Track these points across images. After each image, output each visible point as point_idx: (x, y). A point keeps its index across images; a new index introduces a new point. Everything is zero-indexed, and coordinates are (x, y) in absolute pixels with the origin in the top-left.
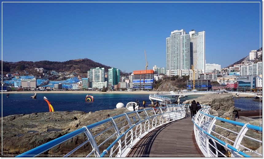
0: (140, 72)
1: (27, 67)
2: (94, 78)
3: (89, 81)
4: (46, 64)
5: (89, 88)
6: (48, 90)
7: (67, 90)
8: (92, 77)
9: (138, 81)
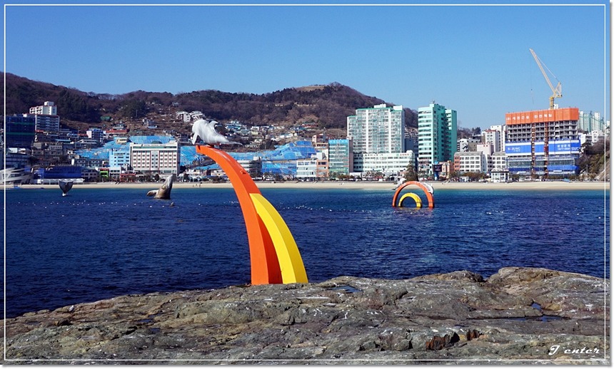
0: (532, 115)
1: (153, 109)
2: (367, 141)
3: (351, 149)
4: (211, 100)
5: (351, 174)
6: (217, 180)
7: (279, 178)
8: (362, 137)
9: (524, 149)
